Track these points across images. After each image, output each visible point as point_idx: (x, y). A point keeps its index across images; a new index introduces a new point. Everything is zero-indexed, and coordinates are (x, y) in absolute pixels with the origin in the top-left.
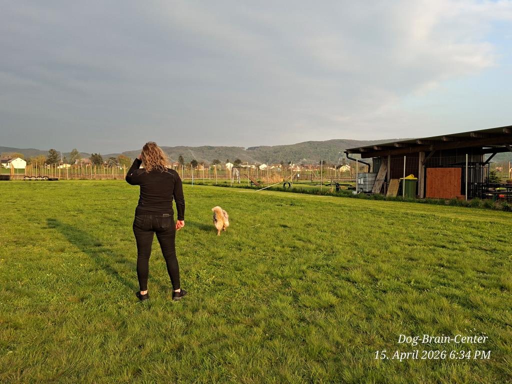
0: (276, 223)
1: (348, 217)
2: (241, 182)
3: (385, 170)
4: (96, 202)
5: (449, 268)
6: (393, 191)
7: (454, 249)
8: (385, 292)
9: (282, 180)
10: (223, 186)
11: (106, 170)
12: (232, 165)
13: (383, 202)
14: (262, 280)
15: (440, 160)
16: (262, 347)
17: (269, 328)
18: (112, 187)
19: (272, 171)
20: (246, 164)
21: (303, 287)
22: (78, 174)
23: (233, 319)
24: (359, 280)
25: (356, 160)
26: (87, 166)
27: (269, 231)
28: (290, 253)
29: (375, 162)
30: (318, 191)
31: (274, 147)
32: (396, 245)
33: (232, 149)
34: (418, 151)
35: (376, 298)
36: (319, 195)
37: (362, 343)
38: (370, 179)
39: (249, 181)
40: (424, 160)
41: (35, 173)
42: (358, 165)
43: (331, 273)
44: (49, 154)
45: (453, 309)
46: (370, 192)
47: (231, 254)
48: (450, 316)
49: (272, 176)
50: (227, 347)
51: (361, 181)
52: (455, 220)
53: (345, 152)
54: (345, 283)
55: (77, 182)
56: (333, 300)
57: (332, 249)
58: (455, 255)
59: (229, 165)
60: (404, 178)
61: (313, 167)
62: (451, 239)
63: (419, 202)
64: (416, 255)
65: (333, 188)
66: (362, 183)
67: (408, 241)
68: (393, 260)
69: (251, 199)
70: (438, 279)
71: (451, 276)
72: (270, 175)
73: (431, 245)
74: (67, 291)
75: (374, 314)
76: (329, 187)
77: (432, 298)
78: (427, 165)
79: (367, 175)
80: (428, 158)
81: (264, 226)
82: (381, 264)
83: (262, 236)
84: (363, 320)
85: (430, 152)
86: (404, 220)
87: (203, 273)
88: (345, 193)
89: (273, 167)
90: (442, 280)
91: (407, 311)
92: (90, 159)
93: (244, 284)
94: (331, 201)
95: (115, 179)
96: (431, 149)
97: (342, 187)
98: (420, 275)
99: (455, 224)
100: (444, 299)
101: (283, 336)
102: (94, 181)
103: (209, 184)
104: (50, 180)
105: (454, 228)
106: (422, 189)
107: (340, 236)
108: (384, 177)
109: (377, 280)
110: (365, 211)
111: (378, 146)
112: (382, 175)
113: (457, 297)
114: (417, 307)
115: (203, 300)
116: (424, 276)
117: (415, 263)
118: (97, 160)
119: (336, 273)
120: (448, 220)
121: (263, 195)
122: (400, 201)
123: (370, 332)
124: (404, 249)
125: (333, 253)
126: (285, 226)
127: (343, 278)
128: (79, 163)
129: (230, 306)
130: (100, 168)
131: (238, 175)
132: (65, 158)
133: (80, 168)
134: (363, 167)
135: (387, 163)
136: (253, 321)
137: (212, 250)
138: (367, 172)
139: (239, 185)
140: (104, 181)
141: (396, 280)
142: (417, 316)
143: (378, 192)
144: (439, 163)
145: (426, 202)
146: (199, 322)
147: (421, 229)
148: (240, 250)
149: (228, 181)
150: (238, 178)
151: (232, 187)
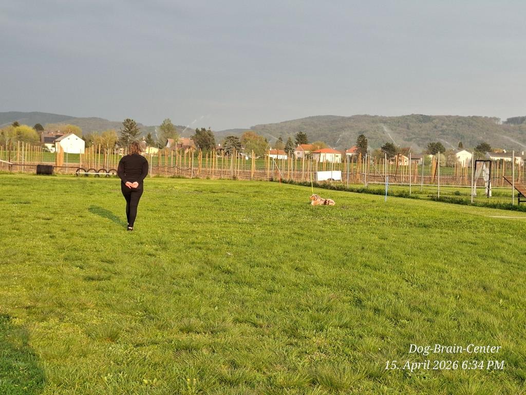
2: (494, 195)
4: (195, 227)
10: (452, 201)
11: (220, 160)
12: (472, 156)
18: (226, 195)
20: (502, 154)
22: (169, 168)
26: (187, 151)
39: (514, 192)
55: (166, 181)
59: (464, 157)
92: (192, 138)
95: (235, 178)
102: (196, 182)
103: (421, 196)
118: (204, 141)
128: (173, 145)
130: (209, 157)
133: (175, 156)
139: (489, 201)
140: (214, 182)
149: (463, 191)
150: (486, 185)
151: (473, 205)
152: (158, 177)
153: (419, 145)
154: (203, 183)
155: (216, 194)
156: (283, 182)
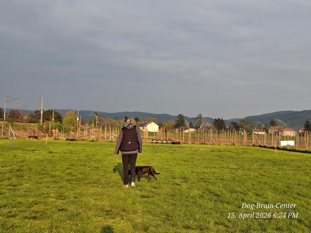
44: (178, 119)
92: (213, 123)
118: (219, 125)
152: (193, 143)
154: (216, 147)
155: (221, 153)
156: (260, 146)
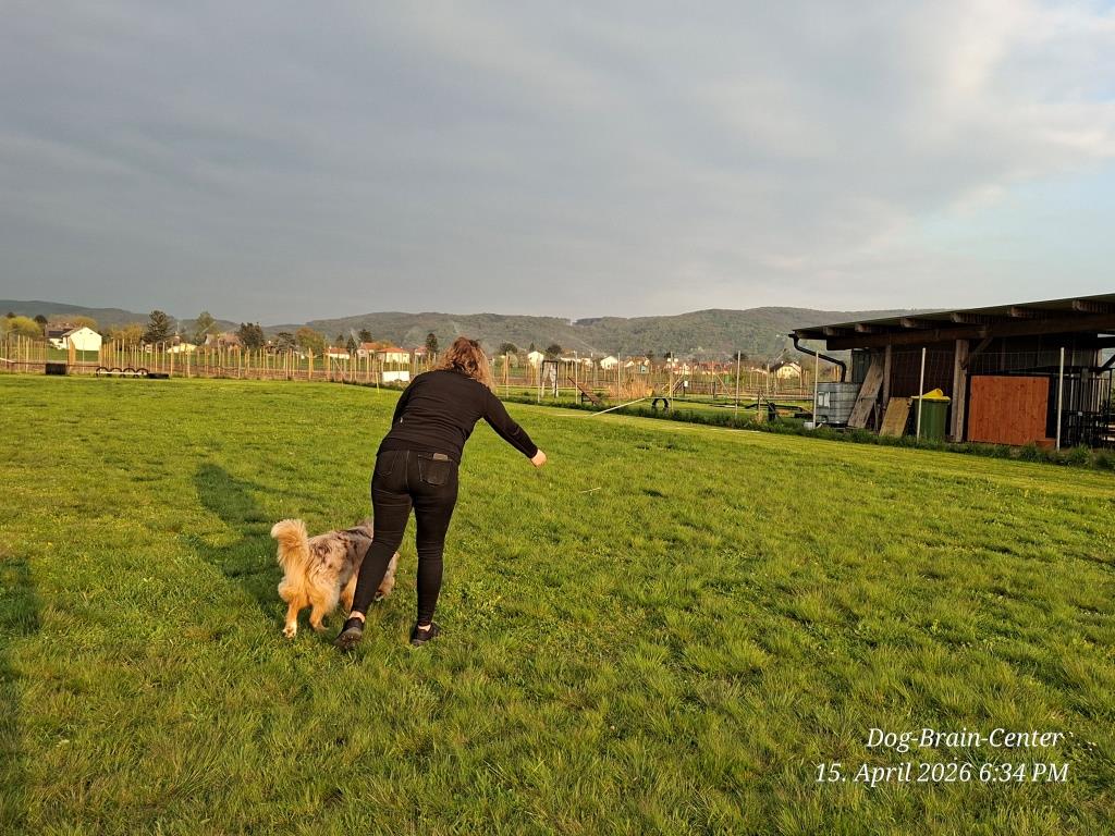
0: (636, 487)
1: (794, 477)
2: (560, 395)
3: (879, 376)
4: (249, 428)
5: (1016, 597)
6: (894, 424)
7: (1028, 557)
8: (873, 644)
9: (650, 393)
10: (520, 402)
11: (271, 359)
12: (542, 357)
13: (870, 447)
14: (603, 609)
15: (1003, 359)
16: (603, 753)
17: (616, 712)
18: (282, 396)
19: (627, 372)
20: (572, 355)
21: (693, 628)
22: (210, 367)
23: (539, 691)
24: (816, 618)
25: (814, 354)
26: (231, 348)
27: (621, 502)
28: (665, 552)
29: (856, 360)
30: (728, 419)
31: (632, 319)
32: (900, 542)
33: (543, 322)
34: (954, 337)
35: (854, 657)
36: (729, 427)
37: (822, 753)
38: (845, 396)
39: (578, 392)
40: (966, 359)
41: (119, 360)
42: (818, 364)
43: (755, 600)
44: (151, 322)
45: (1023, 688)
46: (844, 425)
47: (536, 550)
48: (1017, 702)
49: (628, 383)
50: (526, 750)
51: (825, 401)
52: (1032, 493)
53: (790, 336)
54: (785, 623)
55: (208, 382)
56: (759, 657)
57: (757, 547)
58: (1030, 569)
59: (536, 358)
60: (921, 397)
61: (717, 367)
62: (1023, 534)
63: (952, 451)
64: (943, 566)
65: (761, 414)
66: (827, 404)
67: (927, 534)
68: (892, 576)
69: (582, 432)
70: (991, 621)
71: (1021, 615)
72: (625, 380)
73: (977, 547)
74: (185, 615)
75: (847, 691)
76: (753, 411)
77: (978, 663)
78: (972, 369)
79: (838, 387)
80: (975, 353)
81: (609, 492)
82: (866, 584)
83: (605, 512)
84: (823, 704)
85: (982, 340)
86: (917, 489)
87: (476, 589)
88: (787, 425)
89: (631, 364)
90: (1000, 624)
91: (921, 689)
92: (237, 334)
93: (565, 615)
94: (756, 442)
95: (290, 379)
96: (983, 333)
97: (781, 411)
98: (952, 610)
99: (1031, 502)
100: (1005, 666)
101: (648, 732)
102: (245, 383)
104: (152, 376)
105: (1030, 509)
106: (961, 422)
107: (775, 519)
108: (876, 392)
109: (856, 618)
110: (833, 468)
111: (864, 324)
112: (871, 388)
113: (1033, 662)
114: (944, 682)
115: (475, 647)
116: (962, 612)
117: (940, 584)
118: (251, 337)
119: (765, 599)
120: (1015, 492)
121: (607, 424)
122: (909, 446)
123: (840, 730)
124: (917, 553)
125: (760, 555)
126: (655, 494)
127: (781, 611)
128: (214, 342)
129: (532, 661)
130: (258, 355)
131: (553, 379)
132: (183, 331)
133: (216, 354)
134: (829, 370)
135: (884, 362)
136: (582, 696)
137: (496, 539)
138: (839, 379)
139: (556, 401)
140: (265, 382)
141: (899, 619)
142: (943, 700)
143: (861, 425)
144: (999, 367)
145: (968, 452)
146: (466, 694)
147: (955, 509)
148: (557, 541)
149: (531, 391)
150: (553, 385)
151: (540, 405)
152: (198, 377)
153: (491, 345)
154: (253, 383)
155: (269, 395)
156: (346, 383)
